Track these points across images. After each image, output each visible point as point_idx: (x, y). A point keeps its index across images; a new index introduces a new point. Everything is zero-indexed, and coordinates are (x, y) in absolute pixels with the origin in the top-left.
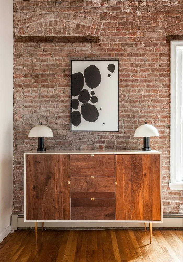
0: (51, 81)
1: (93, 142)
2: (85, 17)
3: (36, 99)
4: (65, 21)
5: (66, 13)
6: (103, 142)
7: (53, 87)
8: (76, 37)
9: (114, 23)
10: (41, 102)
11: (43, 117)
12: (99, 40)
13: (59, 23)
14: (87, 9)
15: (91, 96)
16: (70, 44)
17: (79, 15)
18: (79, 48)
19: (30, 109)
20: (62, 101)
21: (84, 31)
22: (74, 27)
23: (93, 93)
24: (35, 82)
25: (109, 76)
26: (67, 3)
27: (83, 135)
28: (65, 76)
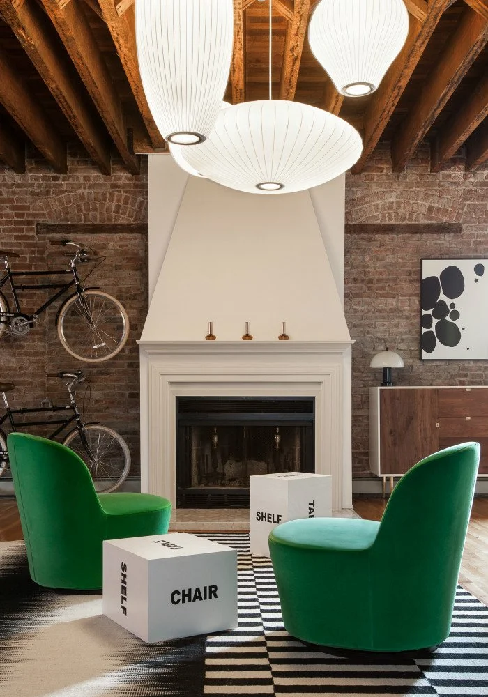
0: (392, 288)
1: (452, 376)
2: (440, 197)
3: (370, 314)
4: (411, 202)
5: (413, 190)
6: (466, 376)
7: (394, 297)
8: (428, 225)
9: (483, 205)
10: (376, 318)
11: (379, 339)
12: (461, 229)
13: (402, 205)
14: (443, 185)
15: (451, 310)
16: (418, 235)
17: (431, 193)
18: (431, 241)
19: (361, 329)
20: (407, 318)
21: (439, 216)
22: (424, 210)
23: (453, 306)
24: (369, 290)
25: (476, 281)
26: (415, 176)
27: (437, 366)
28: (411, 281)
